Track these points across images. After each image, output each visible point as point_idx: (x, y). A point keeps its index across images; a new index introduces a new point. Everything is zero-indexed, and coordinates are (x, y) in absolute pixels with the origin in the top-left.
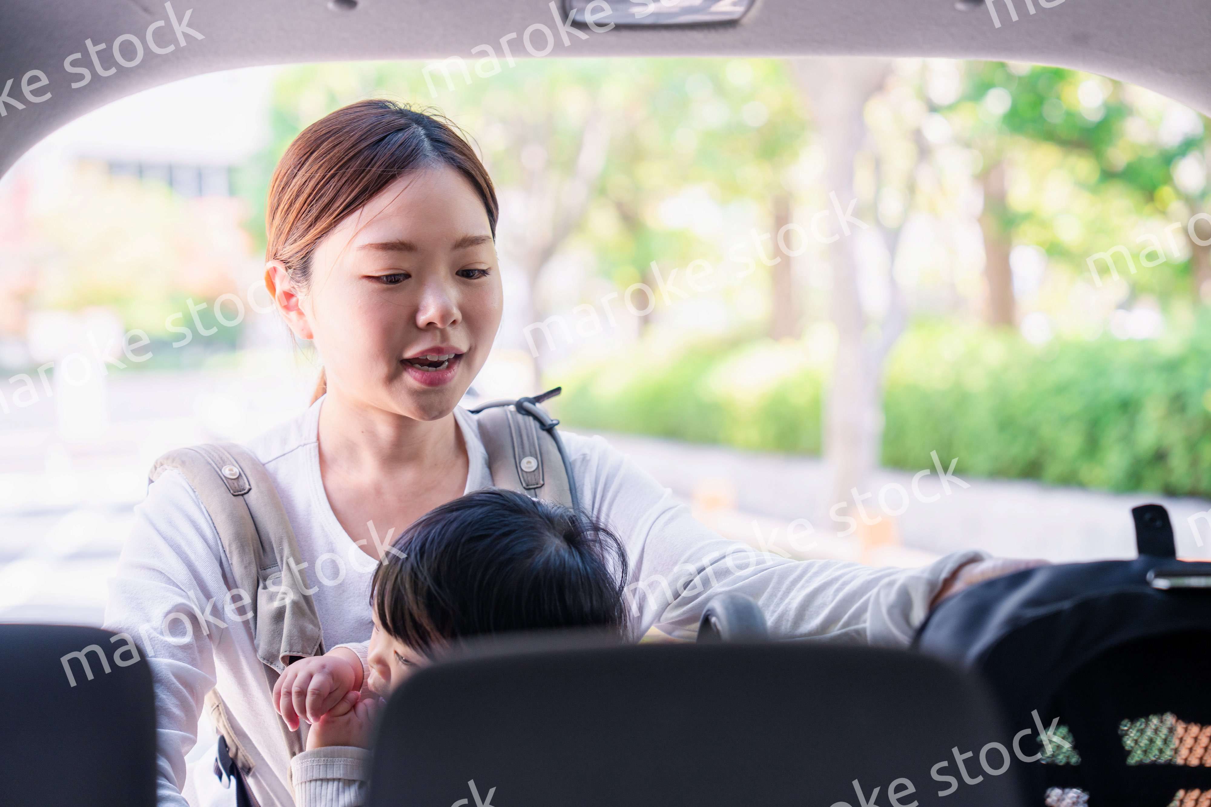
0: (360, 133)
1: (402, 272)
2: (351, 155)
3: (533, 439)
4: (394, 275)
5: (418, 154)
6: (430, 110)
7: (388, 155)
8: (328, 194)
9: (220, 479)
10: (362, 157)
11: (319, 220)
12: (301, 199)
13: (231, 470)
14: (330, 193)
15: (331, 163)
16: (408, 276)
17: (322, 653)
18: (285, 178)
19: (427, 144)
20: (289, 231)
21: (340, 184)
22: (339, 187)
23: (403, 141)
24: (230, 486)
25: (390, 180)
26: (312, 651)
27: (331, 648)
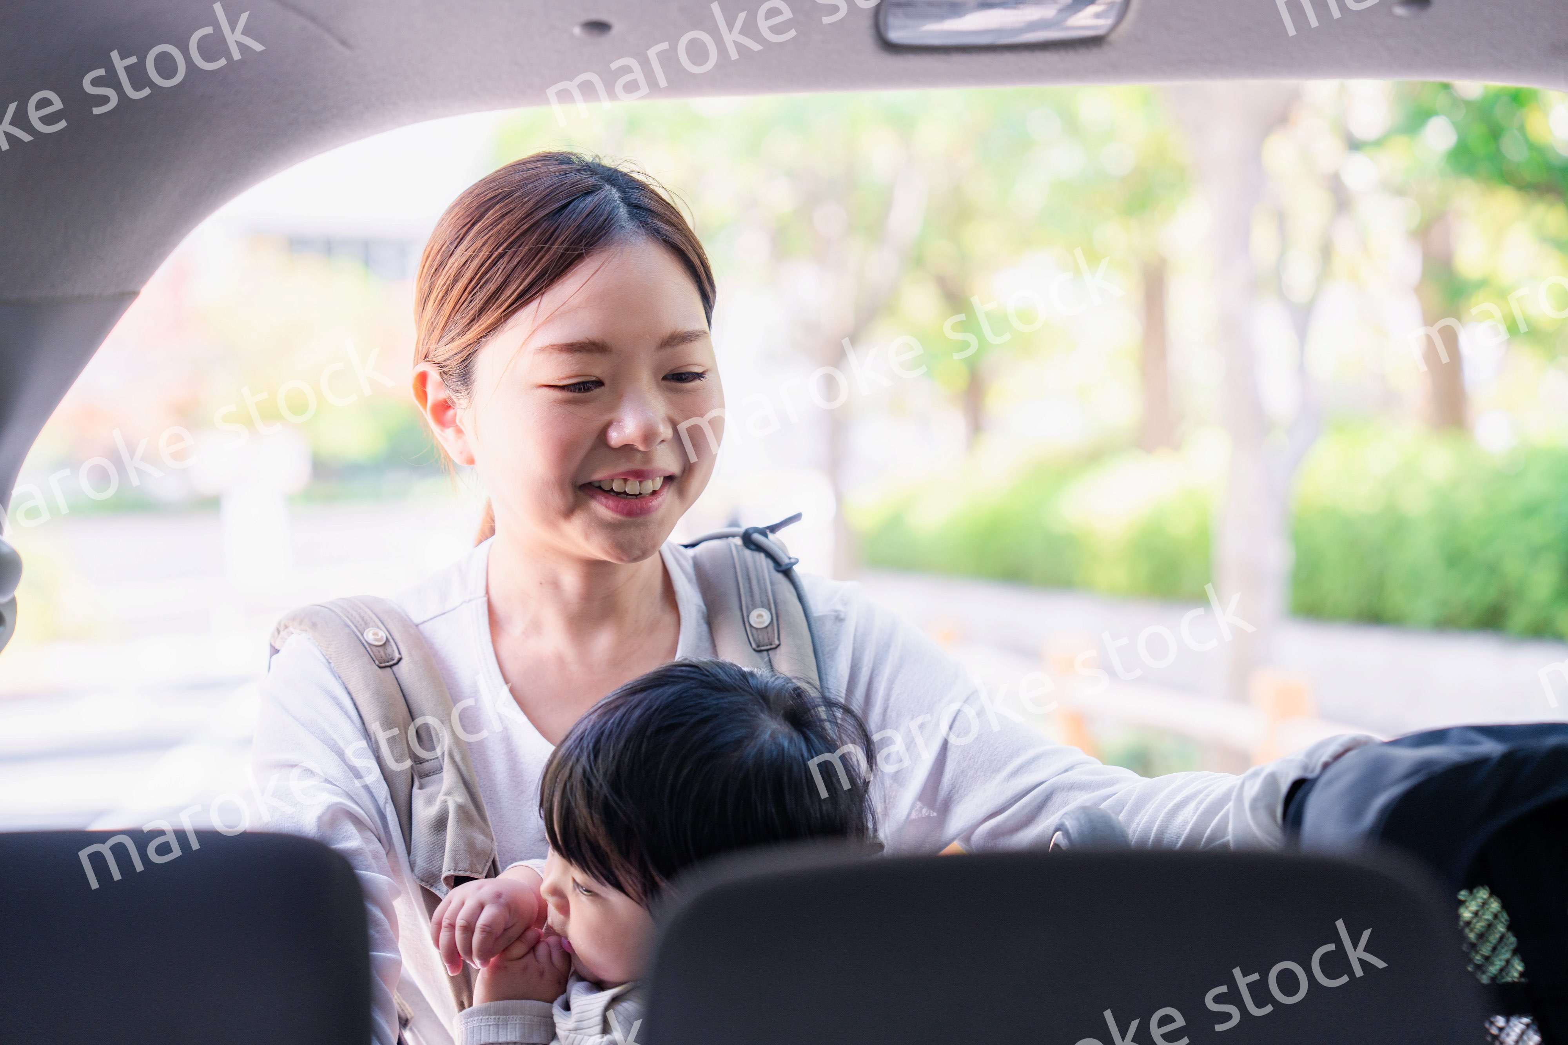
0: (537, 198)
1: (594, 379)
2: (526, 228)
3: (765, 583)
4: (583, 383)
5: (612, 225)
6: (626, 164)
7: (572, 228)
8: (495, 279)
9: (362, 647)
10: (539, 231)
11: (484, 313)
12: (460, 285)
13: (375, 634)
14: (497, 278)
15: (499, 238)
16: (599, 383)
17: (496, 874)
18: (439, 256)
19: (622, 212)
20: (444, 326)
21: (512, 265)
22: (510, 270)
23: (592, 208)
24: (375, 656)
25: (576, 259)
26: (483, 869)
27: (507, 866)
